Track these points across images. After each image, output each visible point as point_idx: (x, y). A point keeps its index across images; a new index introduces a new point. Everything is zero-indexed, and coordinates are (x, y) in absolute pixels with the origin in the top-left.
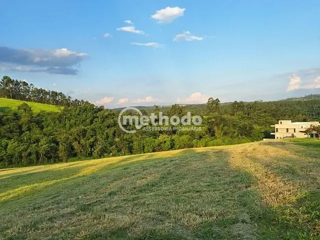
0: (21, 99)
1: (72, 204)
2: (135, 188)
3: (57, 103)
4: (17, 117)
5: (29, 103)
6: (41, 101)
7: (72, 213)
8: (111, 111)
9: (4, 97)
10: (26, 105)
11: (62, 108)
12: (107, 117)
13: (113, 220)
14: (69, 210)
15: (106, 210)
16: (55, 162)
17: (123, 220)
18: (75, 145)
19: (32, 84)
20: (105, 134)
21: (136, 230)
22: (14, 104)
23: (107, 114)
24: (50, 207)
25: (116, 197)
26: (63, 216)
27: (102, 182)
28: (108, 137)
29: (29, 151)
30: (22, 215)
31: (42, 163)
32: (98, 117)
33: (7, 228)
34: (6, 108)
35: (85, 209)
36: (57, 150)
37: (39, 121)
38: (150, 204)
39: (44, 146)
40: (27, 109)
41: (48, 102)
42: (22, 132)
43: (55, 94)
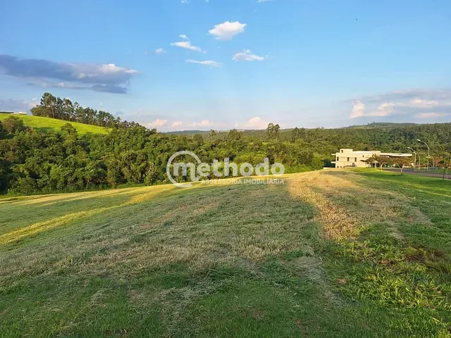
0: (65, 119)
1: (124, 234)
2: (191, 218)
3: (104, 124)
4: (60, 138)
5: (73, 124)
6: (86, 121)
7: (126, 244)
8: (164, 134)
9: (46, 116)
10: (70, 125)
11: (111, 130)
12: (159, 141)
13: (171, 252)
14: (122, 241)
15: (163, 241)
16: (103, 188)
17: (183, 252)
18: (125, 170)
19: (76, 103)
20: (157, 159)
21: (197, 263)
22: (57, 125)
23: (159, 137)
24: (101, 237)
25: (172, 228)
26: (116, 247)
27: (156, 211)
28: (160, 163)
29: (74, 175)
30: (71, 245)
31: (89, 189)
32: (150, 141)
33: (56, 260)
34: (49, 128)
35: (140, 240)
36: (105, 176)
37: (84, 144)
38: (209, 236)
39: (90, 170)
40: (71, 131)
41: (94, 123)
42: (66, 156)
43: (102, 114)
